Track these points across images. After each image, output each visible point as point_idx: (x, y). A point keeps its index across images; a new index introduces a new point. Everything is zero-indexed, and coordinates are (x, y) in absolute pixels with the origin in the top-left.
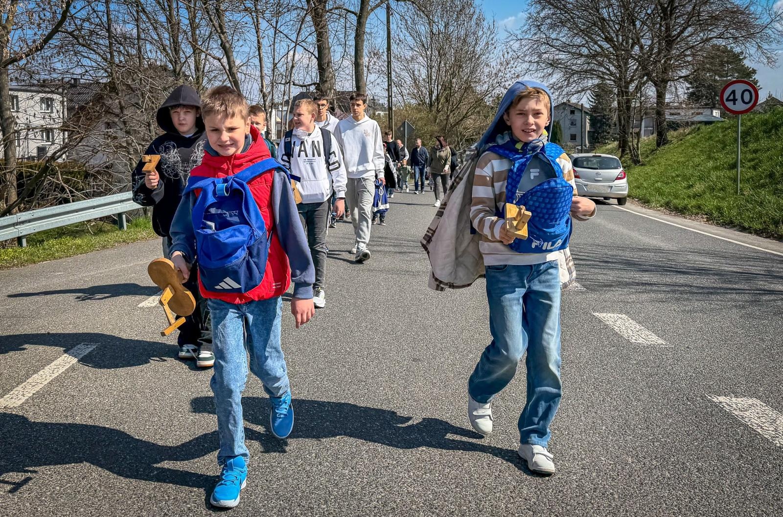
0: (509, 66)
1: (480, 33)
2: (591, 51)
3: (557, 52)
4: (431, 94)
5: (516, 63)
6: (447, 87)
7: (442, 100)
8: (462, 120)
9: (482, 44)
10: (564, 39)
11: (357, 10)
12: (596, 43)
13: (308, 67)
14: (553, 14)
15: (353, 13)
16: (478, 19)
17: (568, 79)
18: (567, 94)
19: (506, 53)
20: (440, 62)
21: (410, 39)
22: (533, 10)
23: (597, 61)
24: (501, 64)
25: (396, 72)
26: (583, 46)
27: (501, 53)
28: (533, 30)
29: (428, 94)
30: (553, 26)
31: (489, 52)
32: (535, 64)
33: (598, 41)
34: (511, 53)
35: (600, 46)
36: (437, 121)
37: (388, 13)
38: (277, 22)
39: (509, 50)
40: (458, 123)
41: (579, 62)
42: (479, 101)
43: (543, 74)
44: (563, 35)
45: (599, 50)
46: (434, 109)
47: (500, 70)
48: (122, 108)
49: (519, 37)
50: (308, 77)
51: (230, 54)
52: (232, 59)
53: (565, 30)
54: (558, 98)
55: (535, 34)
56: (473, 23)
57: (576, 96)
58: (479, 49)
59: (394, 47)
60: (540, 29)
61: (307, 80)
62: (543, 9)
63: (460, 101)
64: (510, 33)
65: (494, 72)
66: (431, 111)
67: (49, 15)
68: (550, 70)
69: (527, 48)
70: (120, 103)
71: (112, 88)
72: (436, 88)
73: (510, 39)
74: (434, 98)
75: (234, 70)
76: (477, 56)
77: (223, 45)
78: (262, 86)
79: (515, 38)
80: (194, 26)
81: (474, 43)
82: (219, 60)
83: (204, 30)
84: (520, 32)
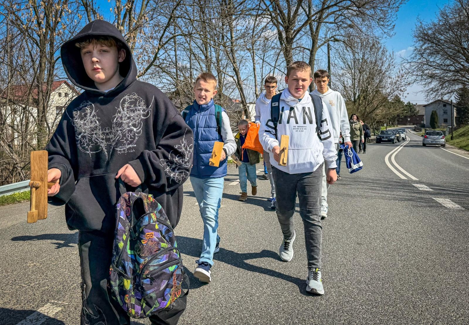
0: (404, 78)
1: (385, 59)
2: (457, 68)
3: (434, 69)
4: (355, 94)
5: (408, 76)
6: (365, 91)
7: (362, 98)
8: (374, 110)
9: (386, 65)
10: (438, 62)
11: (310, 48)
12: (460, 63)
13: (281, 80)
14: (431, 47)
15: (307, 49)
16: (383, 51)
17: (442, 85)
18: (442, 94)
19: (401, 70)
20: (360, 77)
21: (341, 63)
22: (418, 45)
23: (461, 74)
24: (398, 77)
25: (333, 83)
26: (451, 65)
27: (398, 70)
28: (418, 57)
29: (353, 95)
30: (431, 54)
31: (391, 70)
32: (420, 77)
33: (462, 62)
34: (404, 71)
35: (462, 65)
36: (359, 111)
37: (328, 48)
38: (264, 56)
39: (403, 68)
40: (372, 112)
41: (449, 75)
42: (385, 99)
43: (425, 83)
44: (438, 59)
45: (462, 67)
46: (357, 104)
47: (398, 80)
48: (182, 104)
49: (409, 61)
50: (281, 85)
51: (238, 74)
52: (239, 76)
53: (439, 56)
54: (435, 97)
55: (420, 59)
56: (380, 53)
57: (447, 95)
58: (384, 68)
59: (332, 67)
60: (422, 56)
61: (280, 87)
62: (425, 43)
63: (373, 99)
64: (403, 58)
65: (394, 81)
66: (355, 104)
67: (147, 58)
68: (430, 80)
69: (414, 67)
70: (181, 101)
71: (177, 93)
72: (358, 91)
73: (403, 62)
74: (356, 97)
75: (240, 82)
76: (383, 73)
77: (234, 69)
78: (256, 91)
79: (406, 61)
80: (218, 61)
81: (381, 65)
82: (233, 77)
83: (224, 62)
84: (410, 58)
